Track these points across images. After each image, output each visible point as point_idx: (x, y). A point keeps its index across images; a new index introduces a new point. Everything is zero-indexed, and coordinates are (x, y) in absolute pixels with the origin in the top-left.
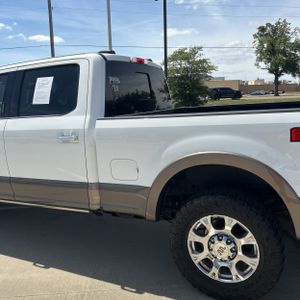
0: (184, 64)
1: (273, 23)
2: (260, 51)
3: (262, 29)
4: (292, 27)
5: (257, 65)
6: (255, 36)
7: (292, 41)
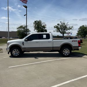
0: (23, 29)
1: (38, 21)
2: (35, 27)
3: (35, 22)
4: (42, 22)
5: (34, 30)
6: (34, 23)
7: (43, 25)
